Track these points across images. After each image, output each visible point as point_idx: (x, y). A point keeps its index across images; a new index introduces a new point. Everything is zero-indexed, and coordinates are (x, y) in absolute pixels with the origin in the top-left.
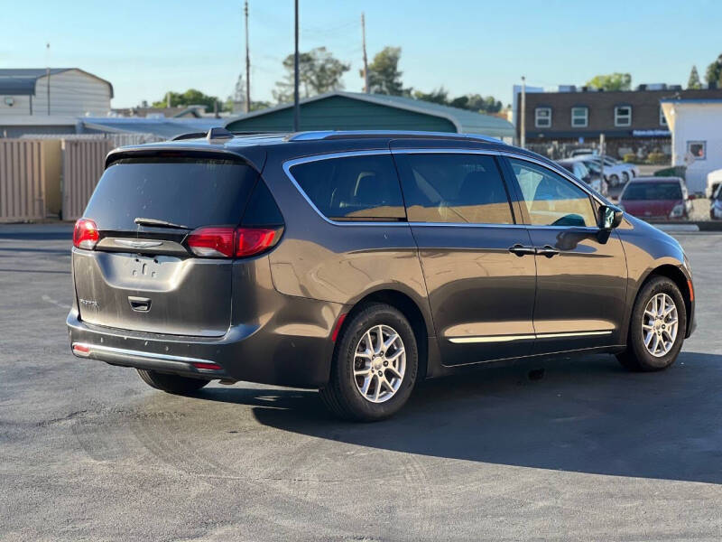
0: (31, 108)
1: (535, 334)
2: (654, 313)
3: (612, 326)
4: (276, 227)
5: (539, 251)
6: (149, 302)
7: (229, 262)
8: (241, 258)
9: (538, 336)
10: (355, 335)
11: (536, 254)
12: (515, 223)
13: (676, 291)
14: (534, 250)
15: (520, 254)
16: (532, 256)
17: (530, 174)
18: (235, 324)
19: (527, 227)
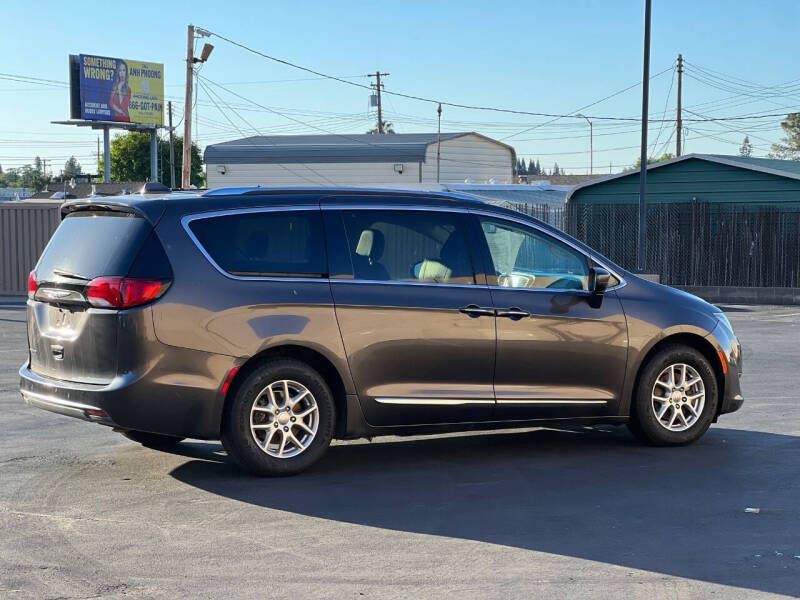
0: (420, 176)
1: (495, 399)
2: (670, 385)
3: (609, 395)
4: (163, 280)
5: (500, 313)
6: (63, 350)
7: (115, 312)
8: (126, 308)
9: (499, 402)
10: (251, 389)
11: (496, 315)
12: (475, 283)
13: (701, 362)
14: (493, 312)
15: (475, 315)
16: (493, 318)
17: (507, 234)
18: (120, 372)
19: (491, 287)
